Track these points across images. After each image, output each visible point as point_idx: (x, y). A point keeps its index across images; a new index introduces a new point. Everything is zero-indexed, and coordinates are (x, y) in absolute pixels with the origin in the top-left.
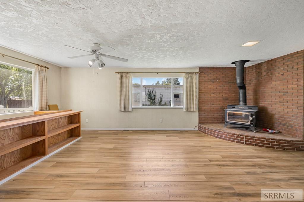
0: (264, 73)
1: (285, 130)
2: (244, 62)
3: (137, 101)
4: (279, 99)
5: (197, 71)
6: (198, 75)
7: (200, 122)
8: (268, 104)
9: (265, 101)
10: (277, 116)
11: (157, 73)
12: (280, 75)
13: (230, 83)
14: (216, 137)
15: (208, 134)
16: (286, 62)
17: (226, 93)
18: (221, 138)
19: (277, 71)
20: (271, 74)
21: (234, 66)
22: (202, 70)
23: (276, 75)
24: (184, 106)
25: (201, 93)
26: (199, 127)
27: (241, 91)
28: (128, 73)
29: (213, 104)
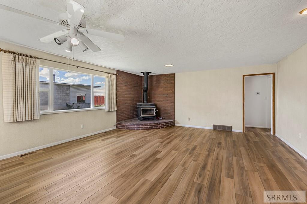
0: (155, 82)
1: (166, 116)
2: (148, 73)
3: (45, 103)
4: (163, 99)
5: (115, 73)
6: (115, 76)
7: (118, 120)
8: (158, 102)
9: (156, 100)
10: (162, 109)
11: (77, 67)
12: (163, 85)
13: (135, 86)
14: (138, 129)
15: (130, 129)
16: (167, 78)
17: (133, 95)
18: (142, 129)
19: (162, 82)
20: (159, 84)
21: (142, 75)
22: (119, 73)
23: (162, 85)
24: (105, 107)
25: (118, 94)
26: (117, 125)
27: (145, 93)
28: (35, 58)
29: (126, 104)
